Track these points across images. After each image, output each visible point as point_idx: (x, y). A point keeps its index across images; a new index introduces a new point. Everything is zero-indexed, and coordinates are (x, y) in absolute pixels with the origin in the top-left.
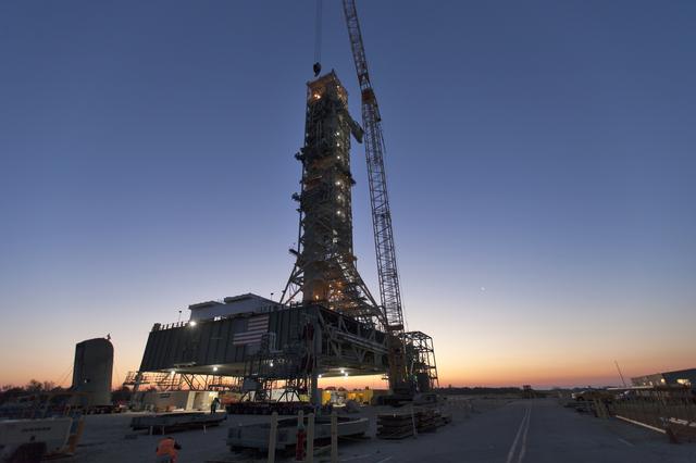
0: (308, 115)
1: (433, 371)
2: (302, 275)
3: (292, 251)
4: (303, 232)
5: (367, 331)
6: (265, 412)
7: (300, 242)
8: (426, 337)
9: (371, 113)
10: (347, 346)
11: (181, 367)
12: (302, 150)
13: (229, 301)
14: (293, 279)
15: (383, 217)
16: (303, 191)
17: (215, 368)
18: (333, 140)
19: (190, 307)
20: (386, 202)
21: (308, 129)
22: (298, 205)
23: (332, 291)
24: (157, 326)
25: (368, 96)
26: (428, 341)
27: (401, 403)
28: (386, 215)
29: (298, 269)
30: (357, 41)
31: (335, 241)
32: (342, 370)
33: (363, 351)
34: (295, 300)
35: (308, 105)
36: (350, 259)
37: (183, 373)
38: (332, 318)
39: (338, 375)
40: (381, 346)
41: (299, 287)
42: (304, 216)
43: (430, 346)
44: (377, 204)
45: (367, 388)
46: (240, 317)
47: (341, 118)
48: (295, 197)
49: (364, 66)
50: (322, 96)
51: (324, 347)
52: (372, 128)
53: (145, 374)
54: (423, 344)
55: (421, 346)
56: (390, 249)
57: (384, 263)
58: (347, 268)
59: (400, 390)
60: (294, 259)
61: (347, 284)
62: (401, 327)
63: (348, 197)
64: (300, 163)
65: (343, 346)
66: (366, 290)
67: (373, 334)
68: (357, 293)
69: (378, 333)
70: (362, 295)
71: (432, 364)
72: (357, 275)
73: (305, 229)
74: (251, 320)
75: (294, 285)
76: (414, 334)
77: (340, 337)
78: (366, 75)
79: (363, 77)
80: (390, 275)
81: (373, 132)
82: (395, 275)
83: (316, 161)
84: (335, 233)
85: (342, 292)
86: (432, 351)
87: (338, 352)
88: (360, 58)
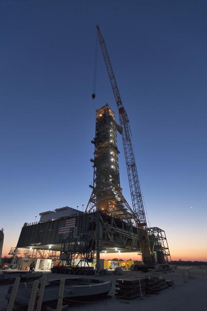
0: (97, 124)
1: (167, 250)
2: (96, 198)
3: (90, 186)
4: (95, 177)
5: (128, 227)
6: (70, 272)
7: (94, 181)
8: (161, 231)
9: (123, 118)
10: (116, 235)
11: (34, 245)
12: (94, 139)
13: (57, 210)
14: (91, 200)
15: (132, 166)
16: (95, 158)
17: (50, 246)
18: (108, 134)
19: (40, 214)
20: (133, 159)
21: (97, 130)
22: (93, 164)
23: (110, 206)
24: (26, 224)
25: (122, 111)
26: (163, 233)
27: (148, 269)
28: (133, 165)
29: (93, 195)
30: (115, 88)
31: (111, 180)
32: (116, 249)
33: (125, 238)
34: (92, 211)
35: (97, 119)
36: (119, 189)
37: (38, 249)
38: (108, 219)
39: (114, 252)
40: (136, 235)
41: (94, 204)
42: (96, 169)
43: (164, 236)
44: (129, 160)
45: (131, 260)
46: (62, 219)
47: (112, 123)
48: (92, 161)
49: (119, 98)
50: (103, 115)
51: (104, 235)
52: (124, 124)
53: (19, 249)
54: (160, 235)
55: (158, 236)
56: (137, 182)
57: (134, 189)
58: (117, 193)
59: (147, 261)
60: (92, 190)
61: (117, 202)
62: (145, 224)
63: (117, 159)
64: (93, 145)
65: (114, 235)
66: (128, 205)
67: (131, 228)
68: (123, 207)
69: (134, 228)
70: (126, 207)
71: (166, 247)
72: (123, 197)
73: (96, 175)
74: (67, 221)
75: (92, 203)
76: (154, 229)
77: (112, 230)
78: (120, 102)
79: (119, 102)
80: (138, 195)
81: (125, 126)
82: (140, 196)
83: (101, 143)
84: (110, 176)
85: (115, 206)
86: (165, 239)
87: (111, 238)
88: (117, 95)
